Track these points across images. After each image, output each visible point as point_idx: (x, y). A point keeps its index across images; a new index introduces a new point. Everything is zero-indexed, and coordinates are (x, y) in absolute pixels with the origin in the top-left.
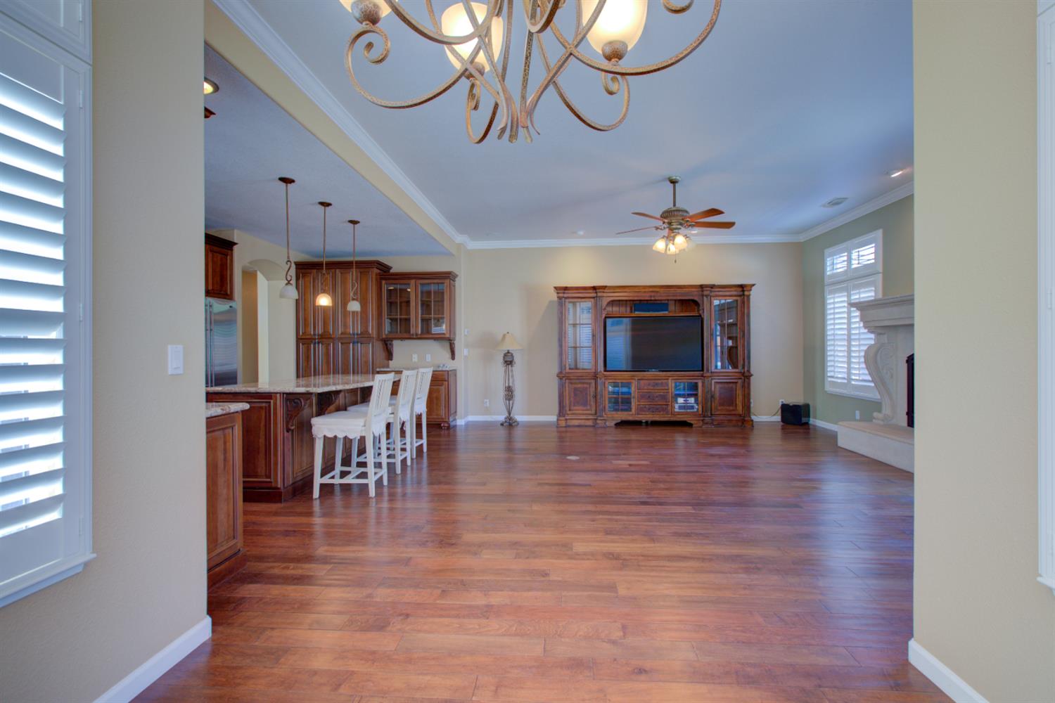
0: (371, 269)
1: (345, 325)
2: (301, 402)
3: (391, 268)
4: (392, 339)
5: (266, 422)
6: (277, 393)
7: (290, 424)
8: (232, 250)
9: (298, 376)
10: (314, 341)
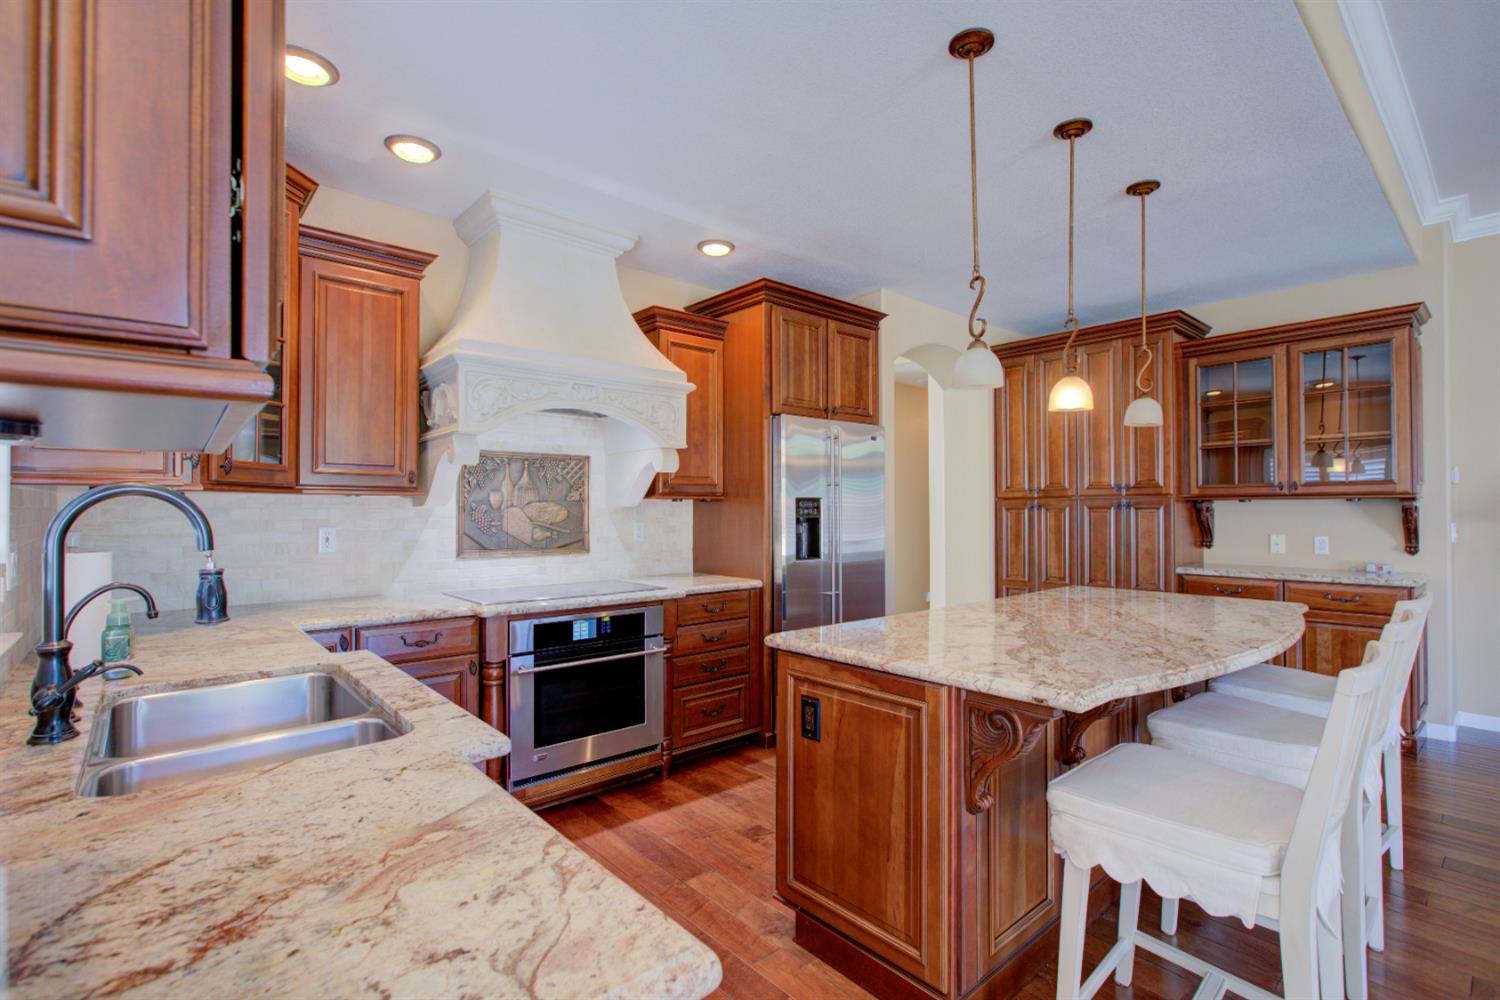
0: (1163, 335)
1: (1098, 467)
2: (1015, 730)
3: (1210, 328)
4: (1211, 498)
5: (908, 769)
6: (942, 685)
7: (980, 789)
8: (876, 329)
9: (998, 595)
10: (1029, 502)
